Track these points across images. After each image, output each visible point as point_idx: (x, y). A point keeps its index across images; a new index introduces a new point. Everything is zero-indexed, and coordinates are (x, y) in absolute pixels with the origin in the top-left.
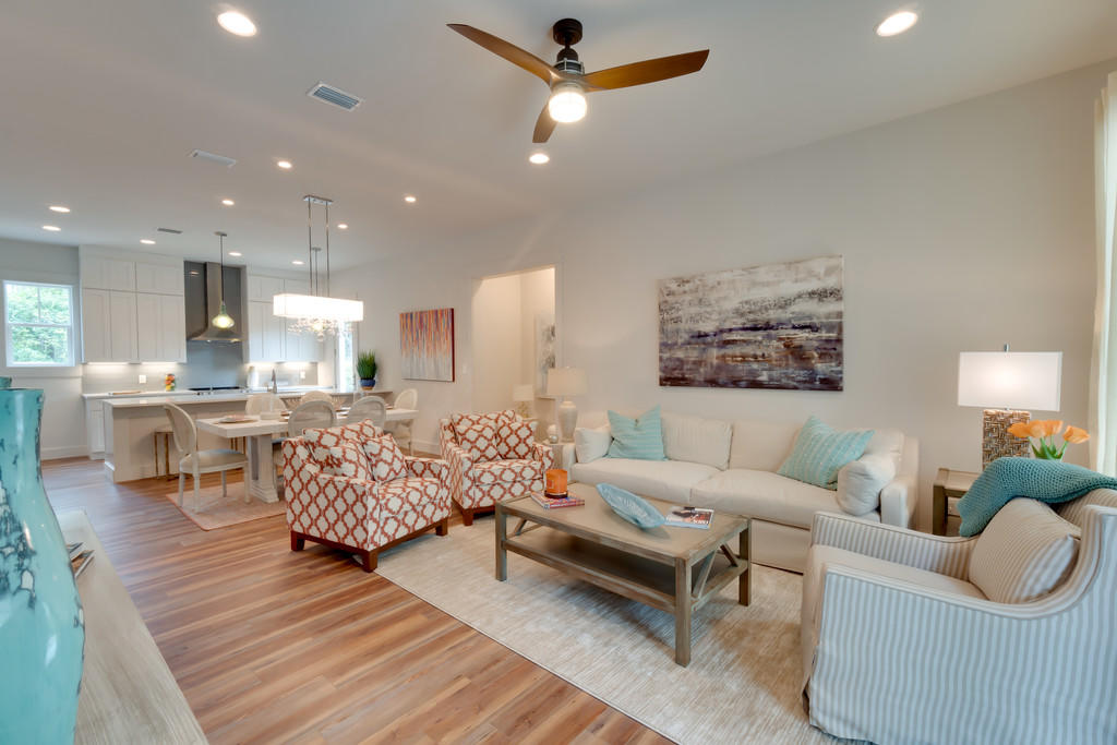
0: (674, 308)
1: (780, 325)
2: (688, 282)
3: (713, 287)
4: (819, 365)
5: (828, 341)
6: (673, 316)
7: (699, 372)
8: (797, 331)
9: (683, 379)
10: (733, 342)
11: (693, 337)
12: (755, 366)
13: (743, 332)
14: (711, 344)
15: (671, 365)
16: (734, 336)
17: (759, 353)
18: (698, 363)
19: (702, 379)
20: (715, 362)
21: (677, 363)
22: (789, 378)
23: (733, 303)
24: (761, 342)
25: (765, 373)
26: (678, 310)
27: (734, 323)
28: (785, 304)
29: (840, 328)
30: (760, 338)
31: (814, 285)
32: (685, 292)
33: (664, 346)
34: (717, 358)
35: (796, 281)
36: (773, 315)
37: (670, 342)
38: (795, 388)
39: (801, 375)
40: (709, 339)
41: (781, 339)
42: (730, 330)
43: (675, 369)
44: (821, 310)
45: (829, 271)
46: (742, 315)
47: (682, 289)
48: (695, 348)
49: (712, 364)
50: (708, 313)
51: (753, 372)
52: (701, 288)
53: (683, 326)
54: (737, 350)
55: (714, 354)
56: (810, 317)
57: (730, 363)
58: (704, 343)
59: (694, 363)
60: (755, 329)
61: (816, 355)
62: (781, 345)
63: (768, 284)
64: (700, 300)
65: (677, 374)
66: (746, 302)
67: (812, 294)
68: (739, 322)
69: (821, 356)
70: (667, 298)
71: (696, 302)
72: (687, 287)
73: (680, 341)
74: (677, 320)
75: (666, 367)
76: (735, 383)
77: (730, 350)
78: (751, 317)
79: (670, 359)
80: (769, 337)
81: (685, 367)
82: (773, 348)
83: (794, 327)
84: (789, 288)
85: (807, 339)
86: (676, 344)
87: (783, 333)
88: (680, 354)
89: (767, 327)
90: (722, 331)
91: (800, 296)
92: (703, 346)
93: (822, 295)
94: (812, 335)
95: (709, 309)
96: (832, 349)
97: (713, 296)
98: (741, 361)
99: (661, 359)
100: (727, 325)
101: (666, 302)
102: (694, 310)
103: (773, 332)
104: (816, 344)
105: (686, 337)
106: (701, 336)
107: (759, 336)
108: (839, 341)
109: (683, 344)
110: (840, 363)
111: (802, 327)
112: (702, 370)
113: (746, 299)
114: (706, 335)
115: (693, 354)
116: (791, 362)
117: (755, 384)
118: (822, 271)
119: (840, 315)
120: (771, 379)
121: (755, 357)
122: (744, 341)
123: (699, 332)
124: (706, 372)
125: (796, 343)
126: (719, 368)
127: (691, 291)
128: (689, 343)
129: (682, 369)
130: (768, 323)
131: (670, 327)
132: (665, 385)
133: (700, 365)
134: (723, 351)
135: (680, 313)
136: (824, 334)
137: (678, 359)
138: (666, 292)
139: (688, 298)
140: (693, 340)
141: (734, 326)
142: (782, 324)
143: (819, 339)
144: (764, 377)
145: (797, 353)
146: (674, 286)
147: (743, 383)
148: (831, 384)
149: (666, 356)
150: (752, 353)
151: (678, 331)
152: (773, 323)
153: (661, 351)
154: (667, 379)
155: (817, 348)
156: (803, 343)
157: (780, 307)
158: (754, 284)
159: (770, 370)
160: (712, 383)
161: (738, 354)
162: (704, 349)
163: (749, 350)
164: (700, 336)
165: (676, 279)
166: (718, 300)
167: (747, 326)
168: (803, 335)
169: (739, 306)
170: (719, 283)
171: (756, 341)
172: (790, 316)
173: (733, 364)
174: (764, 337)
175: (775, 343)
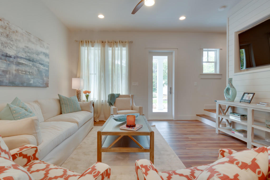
3: (14, 32)
4: (45, 78)
7: (6, 78)
10: (22, 64)
11: (3, 55)
12: (29, 77)
13: (26, 60)
14: (12, 62)
16: (22, 61)
17: (31, 71)
18: (5, 72)
19: (8, 82)
20: (14, 72)
22: (38, 82)
23: (22, 45)
25: (32, 80)
27: (23, 55)
28: (38, 54)
31: (44, 50)
34: (15, 70)
35: (41, 47)
36: (35, 56)
38: (40, 87)
39: (41, 81)
40: (11, 59)
41: (37, 67)
42: (21, 58)
44: (46, 60)
46: (25, 52)
48: (3, 62)
49: (12, 73)
50: (11, 44)
51: (28, 79)
52: (7, 29)
54: (23, 68)
55: (14, 68)
56: (43, 61)
57: (20, 74)
58: (9, 62)
59: (3, 71)
60: (29, 60)
61: (44, 75)
62: (37, 69)
64: (7, 35)
66: (27, 47)
67: (44, 53)
68: (24, 55)
69: (46, 75)
76: (22, 84)
77: (21, 68)
78: (29, 54)
80: (33, 65)
82: (34, 70)
83: (40, 64)
84: (39, 48)
85: (43, 69)
90: (17, 57)
91: (41, 53)
93: (46, 55)
94: (44, 68)
95: (12, 43)
97: (14, 37)
98: (25, 74)
100: (20, 55)
103: (35, 64)
104: (44, 71)
107: (30, 64)
108: (48, 71)
110: (48, 78)
111: (42, 64)
112: (7, 76)
113: (27, 45)
114: (10, 57)
115: (3, 66)
116: (39, 76)
117: (29, 85)
118: (46, 47)
119: (49, 63)
120: (34, 83)
121: (29, 72)
122: (26, 65)
123: (7, 54)
124: (10, 78)
125: (40, 69)
126: (16, 75)
128: (0, 58)
130: (33, 60)
133: (7, 73)
134: (18, 68)
136: (46, 68)
140: (3, 58)
141: (22, 56)
142: (37, 61)
144: (32, 82)
145: (40, 73)
148: (46, 85)
150: (28, 71)
152: (35, 60)
155: (45, 73)
158: (29, 41)
159: (34, 79)
161: (24, 70)
162: (9, 64)
163: (27, 69)
164: (7, 56)
166: (16, 40)
167: (27, 58)
168: (42, 67)
169: (24, 47)
170: (17, 32)
171: (30, 66)
172: (39, 59)
173: (22, 74)
174: (32, 65)
175: (35, 68)
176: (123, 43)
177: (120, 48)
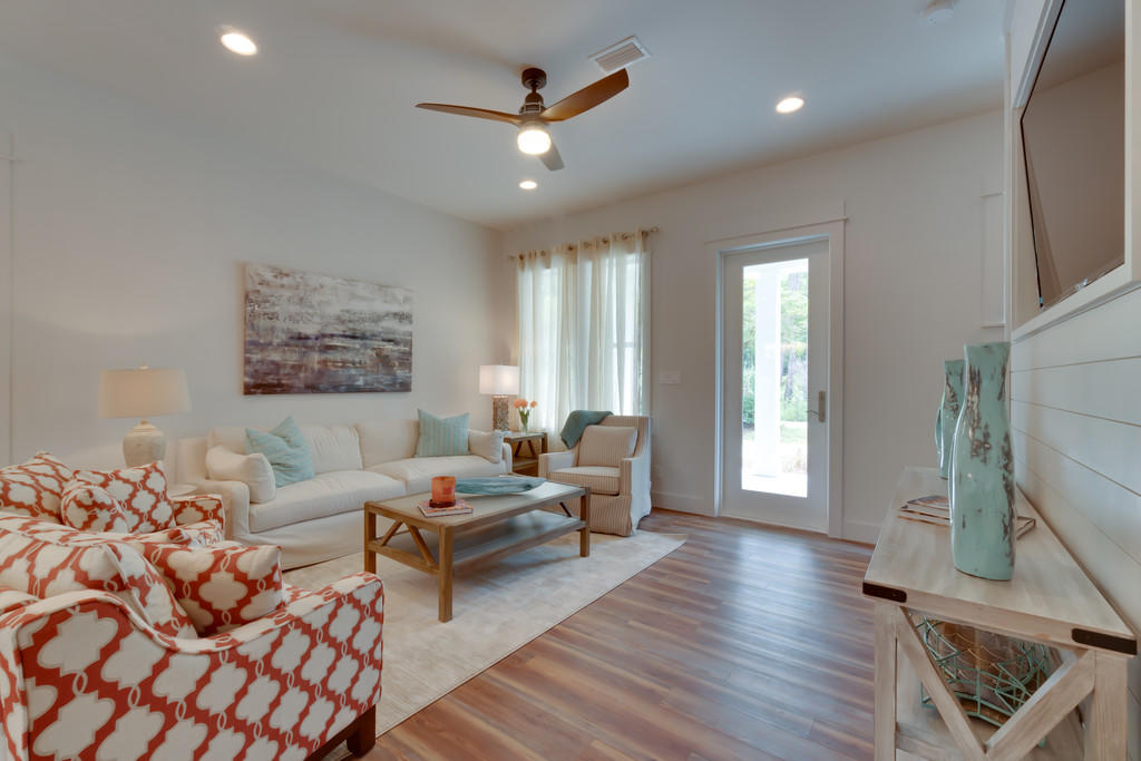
0: (268, 302)
1: (374, 336)
2: (287, 275)
3: (315, 289)
4: (399, 372)
5: (404, 353)
6: (266, 310)
7: (299, 378)
8: (385, 343)
9: (280, 385)
10: (335, 348)
11: (292, 338)
12: (353, 372)
13: (344, 339)
14: (312, 348)
15: (263, 368)
16: (335, 342)
17: (357, 360)
18: (297, 368)
19: (302, 386)
20: (316, 366)
21: (272, 366)
22: (379, 382)
23: (334, 310)
24: (358, 350)
25: (361, 378)
26: (274, 304)
27: (335, 329)
28: (377, 319)
29: (409, 343)
30: (357, 346)
31: (395, 308)
32: (282, 286)
33: (251, 345)
34: (319, 363)
35: (386, 302)
36: (368, 327)
37: (262, 341)
38: (383, 391)
39: (386, 379)
40: (310, 343)
41: (373, 349)
42: (332, 336)
43: (269, 374)
44: (401, 328)
45: (407, 300)
46: (343, 322)
47: (279, 281)
48: (292, 351)
49: (313, 369)
50: (309, 314)
51: (351, 377)
52: (301, 287)
53: (279, 324)
54: (338, 356)
55: (315, 359)
56: (393, 333)
57: (331, 368)
58: (306, 347)
59: (293, 367)
60: (354, 337)
61: (397, 364)
62: (374, 353)
63: (363, 299)
64: (301, 299)
65: (271, 379)
66: (348, 311)
67: (395, 314)
68: (339, 329)
69: (401, 364)
70: (259, 287)
71: (296, 300)
72: (286, 281)
73: (276, 341)
74: (273, 316)
75: (256, 371)
76: (335, 388)
77: (331, 356)
78: (351, 325)
79: (262, 362)
80: (365, 346)
81: (282, 372)
82: (367, 356)
83: (384, 340)
84: (380, 307)
85: (392, 351)
86: (270, 344)
87: (376, 344)
88: (276, 357)
89: (363, 337)
90: (324, 336)
91: (387, 315)
92: (304, 349)
93: (403, 317)
94: (396, 348)
95: (311, 311)
96: (406, 360)
97: (315, 299)
98: (341, 367)
99: (248, 361)
100: (329, 331)
101: (258, 291)
102: (294, 309)
103: (368, 342)
104: (397, 354)
105: (284, 337)
106: (301, 338)
107: (357, 344)
108: (410, 354)
109: (279, 345)
110: (411, 371)
111: (390, 341)
112: (302, 375)
113: (348, 307)
114: (307, 338)
115: (292, 358)
116: (380, 368)
117: (353, 389)
118: (401, 298)
119: (411, 334)
120: (366, 384)
121: (354, 363)
122: (344, 348)
123: (300, 334)
124: (306, 377)
125: (385, 353)
126: (321, 373)
127: (290, 287)
128: (287, 345)
129: (277, 374)
130: (363, 334)
131: (263, 323)
132: (254, 393)
133: (300, 370)
134: (324, 356)
135: (277, 309)
136: (402, 348)
137: (273, 362)
138: (257, 279)
139: (287, 293)
140: (292, 342)
141: (335, 332)
142: (376, 336)
143: (399, 351)
144: (360, 382)
145: (384, 360)
146: (269, 276)
147: (343, 388)
148: (405, 387)
149: (256, 357)
150: (351, 359)
151: (273, 329)
152: (368, 334)
153: (246, 351)
154: (257, 386)
155: (399, 358)
156: (389, 354)
157: (374, 321)
158: (353, 296)
159: (365, 375)
160: (312, 388)
161: (339, 359)
162: (304, 353)
163: (349, 356)
164: (299, 338)
165: (273, 269)
166: (320, 303)
167: (347, 333)
168: (389, 346)
169: (340, 313)
170: (322, 286)
171: (354, 349)
172: (380, 330)
173: (334, 369)
174: (361, 346)
175: (369, 352)
176: (625, 241)
177: (614, 261)
